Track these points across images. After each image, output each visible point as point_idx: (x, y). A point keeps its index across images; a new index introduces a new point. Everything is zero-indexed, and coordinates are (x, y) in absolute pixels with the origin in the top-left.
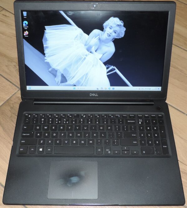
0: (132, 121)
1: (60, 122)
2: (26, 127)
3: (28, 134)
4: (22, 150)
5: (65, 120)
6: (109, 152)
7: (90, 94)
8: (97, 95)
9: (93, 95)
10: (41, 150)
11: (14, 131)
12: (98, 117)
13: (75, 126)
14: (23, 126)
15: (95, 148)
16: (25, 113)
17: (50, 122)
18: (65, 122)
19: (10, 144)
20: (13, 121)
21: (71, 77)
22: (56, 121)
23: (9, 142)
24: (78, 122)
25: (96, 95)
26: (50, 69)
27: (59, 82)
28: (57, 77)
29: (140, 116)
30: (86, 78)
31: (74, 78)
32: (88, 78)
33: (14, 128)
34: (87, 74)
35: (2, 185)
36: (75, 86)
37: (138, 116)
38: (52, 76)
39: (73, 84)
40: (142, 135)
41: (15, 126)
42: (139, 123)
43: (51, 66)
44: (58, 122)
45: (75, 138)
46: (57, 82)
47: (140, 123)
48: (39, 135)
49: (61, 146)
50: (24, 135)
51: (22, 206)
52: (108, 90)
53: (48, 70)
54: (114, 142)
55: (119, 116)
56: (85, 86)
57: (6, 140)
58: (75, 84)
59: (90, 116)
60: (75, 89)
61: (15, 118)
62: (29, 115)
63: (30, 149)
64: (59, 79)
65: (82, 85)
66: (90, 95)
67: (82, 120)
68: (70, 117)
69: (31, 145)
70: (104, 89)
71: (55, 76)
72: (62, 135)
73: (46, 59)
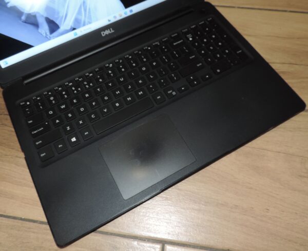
0: (179, 42)
1: (79, 89)
2: (31, 122)
3: (40, 129)
4: (43, 155)
5: (85, 83)
6: (174, 93)
7: (102, 33)
8: (112, 31)
9: (107, 32)
10: (74, 139)
11: (16, 138)
12: (130, 57)
13: (105, 84)
14: (27, 121)
15: (151, 98)
16: (18, 102)
17: (66, 96)
18: (87, 86)
19: (20, 158)
20: (6, 125)
21: (62, 17)
22: (74, 91)
23: (17, 157)
24: (106, 77)
25: (110, 31)
26: (23, 18)
27: (48, 33)
28: (40, 26)
29: (185, 31)
30: (85, 10)
31: (68, 18)
32: (89, 9)
33: (14, 134)
34: (84, 2)
35: (42, 223)
36: (74, 29)
37: (183, 33)
38: (31, 27)
39: (71, 28)
40: (203, 52)
41: (13, 130)
42: (189, 40)
43: (22, 11)
44: (78, 91)
45: (114, 100)
46: (44, 35)
47: (191, 39)
48: (57, 121)
49: (101, 119)
50: (35, 132)
51: (93, 233)
52: (124, 16)
53: (20, 19)
54: (172, 78)
55: (159, 44)
56: (90, 23)
57: (10, 157)
58: (73, 26)
59: (119, 61)
60: (77, 34)
61: (7, 119)
62: (26, 103)
63: (56, 147)
64: (44, 28)
65: (84, 25)
66: (103, 35)
67: (110, 72)
68: (92, 76)
69: (54, 142)
70: (119, 18)
71: (36, 25)
72: (94, 104)
73: (8, 3)
